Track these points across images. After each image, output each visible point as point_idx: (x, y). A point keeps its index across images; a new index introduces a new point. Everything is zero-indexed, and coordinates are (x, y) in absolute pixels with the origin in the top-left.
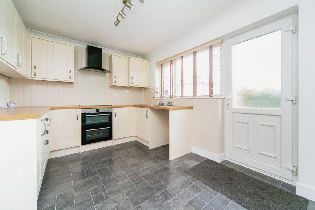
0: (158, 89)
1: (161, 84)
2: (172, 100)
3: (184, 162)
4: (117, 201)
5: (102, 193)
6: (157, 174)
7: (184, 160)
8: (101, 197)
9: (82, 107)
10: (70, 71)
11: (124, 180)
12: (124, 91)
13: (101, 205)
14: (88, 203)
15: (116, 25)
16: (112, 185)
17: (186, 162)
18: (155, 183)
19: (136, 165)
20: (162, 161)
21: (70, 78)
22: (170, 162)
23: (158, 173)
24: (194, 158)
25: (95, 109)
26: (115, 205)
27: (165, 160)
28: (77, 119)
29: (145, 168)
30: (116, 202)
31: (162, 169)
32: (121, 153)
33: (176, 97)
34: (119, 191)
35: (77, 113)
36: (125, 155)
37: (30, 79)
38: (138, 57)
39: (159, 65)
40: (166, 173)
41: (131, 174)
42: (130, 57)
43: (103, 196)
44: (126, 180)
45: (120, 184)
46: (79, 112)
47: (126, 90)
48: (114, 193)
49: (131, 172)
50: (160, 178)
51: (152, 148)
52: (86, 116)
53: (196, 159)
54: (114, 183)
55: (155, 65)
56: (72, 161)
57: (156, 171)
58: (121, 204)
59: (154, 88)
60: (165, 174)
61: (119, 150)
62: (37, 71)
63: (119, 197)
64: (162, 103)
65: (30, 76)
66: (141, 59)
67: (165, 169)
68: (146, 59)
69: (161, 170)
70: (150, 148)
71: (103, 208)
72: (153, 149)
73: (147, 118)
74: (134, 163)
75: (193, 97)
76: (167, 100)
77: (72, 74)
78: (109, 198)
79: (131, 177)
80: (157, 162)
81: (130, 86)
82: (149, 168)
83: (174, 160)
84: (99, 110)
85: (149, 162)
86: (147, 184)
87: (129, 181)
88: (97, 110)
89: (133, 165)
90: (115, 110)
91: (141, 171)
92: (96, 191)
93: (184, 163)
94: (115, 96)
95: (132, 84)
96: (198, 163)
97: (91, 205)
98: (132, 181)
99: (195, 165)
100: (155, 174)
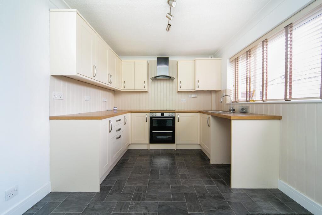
0: (231, 91)
1: (234, 85)
2: (247, 105)
3: (255, 199)
4: (148, 208)
5: (142, 193)
6: (203, 200)
7: (255, 196)
8: (140, 196)
9: (151, 112)
10: (144, 82)
11: (165, 189)
12: (191, 95)
13: (135, 204)
14: (129, 196)
15: (168, 31)
16: (154, 190)
17: (258, 201)
18: (194, 210)
19: (186, 178)
20: (219, 184)
21: (144, 88)
22: (230, 190)
23: (205, 198)
24: (277, 200)
25: (160, 114)
26: (145, 211)
27: (224, 184)
28: (147, 121)
29: (194, 185)
30: (146, 208)
31: (213, 195)
32: (179, 159)
33: (254, 101)
34: (155, 198)
35: (147, 116)
36: (182, 162)
37: (122, 90)
38: (208, 57)
39: (233, 61)
40: (216, 203)
41: (175, 185)
42: (196, 59)
43: (141, 196)
44: (167, 190)
45: (160, 191)
46: (148, 115)
47: (194, 94)
48: (150, 198)
49: (176, 184)
50: (205, 206)
51: (215, 163)
52: (153, 119)
53: (281, 203)
54: (156, 187)
55: (228, 61)
56: (140, 156)
57: (204, 194)
58: (149, 213)
59: (225, 91)
60: (213, 204)
61: (179, 155)
62: (126, 85)
63: (152, 204)
64: (233, 109)
65: (122, 89)
66: (212, 58)
67: (217, 196)
68: (218, 57)
69: (211, 197)
70: (212, 162)
71: (134, 208)
72: (216, 165)
73: (209, 126)
74: (185, 174)
75: (284, 101)
76: (241, 105)
77: (146, 84)
78: (144, 200)
79: (174, 189)
80: (211, 183)
81: (196, 90)
82: (198, 187)
83: (237, 189)
84: (163, 114)
85: (202, 179)
86: (185, 205)
87: (169, 193)
88: (162, 114)
89: (183, 176)
90: (178, 115)
91: (187, 186)
92: (139, 189)
93: (252, 201)
94: (182, 101)
95: (198, 88)
96: (281, 213)
97: (129, 200)
98: (172, 194)
99: (274, 212)
100: (201, 197)
